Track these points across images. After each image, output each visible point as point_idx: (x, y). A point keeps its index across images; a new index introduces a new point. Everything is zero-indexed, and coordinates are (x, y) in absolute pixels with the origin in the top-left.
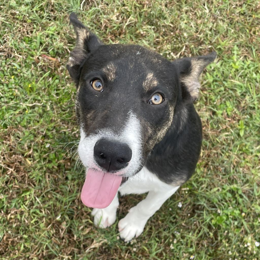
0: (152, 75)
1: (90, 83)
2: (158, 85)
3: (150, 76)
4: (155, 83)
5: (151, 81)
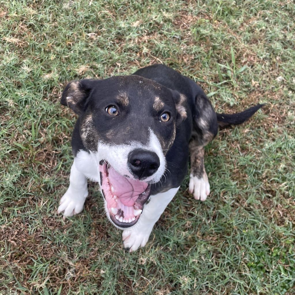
0: (158, 98)
1: (105, 110)
2: (164, 106)
3: (157, 99)
4: (162, 104)
5: (159, 103)
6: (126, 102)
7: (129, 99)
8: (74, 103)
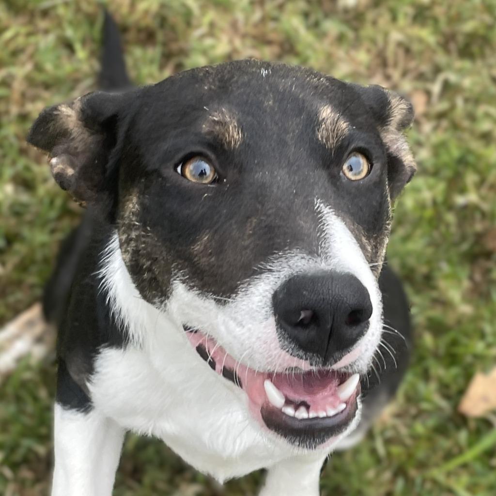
0: (329, 111)
1: (176, 170)
5: (335, 124)
6: (235, 135)
7: (241, 127)
8: (70, 171)
